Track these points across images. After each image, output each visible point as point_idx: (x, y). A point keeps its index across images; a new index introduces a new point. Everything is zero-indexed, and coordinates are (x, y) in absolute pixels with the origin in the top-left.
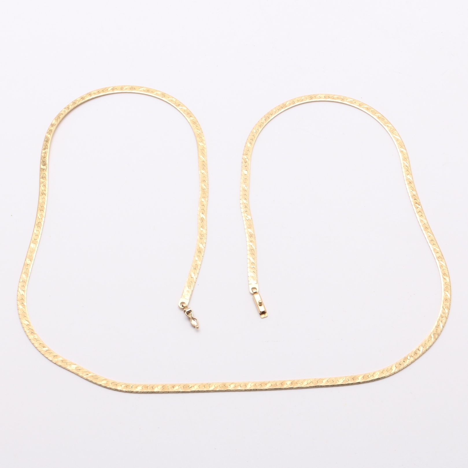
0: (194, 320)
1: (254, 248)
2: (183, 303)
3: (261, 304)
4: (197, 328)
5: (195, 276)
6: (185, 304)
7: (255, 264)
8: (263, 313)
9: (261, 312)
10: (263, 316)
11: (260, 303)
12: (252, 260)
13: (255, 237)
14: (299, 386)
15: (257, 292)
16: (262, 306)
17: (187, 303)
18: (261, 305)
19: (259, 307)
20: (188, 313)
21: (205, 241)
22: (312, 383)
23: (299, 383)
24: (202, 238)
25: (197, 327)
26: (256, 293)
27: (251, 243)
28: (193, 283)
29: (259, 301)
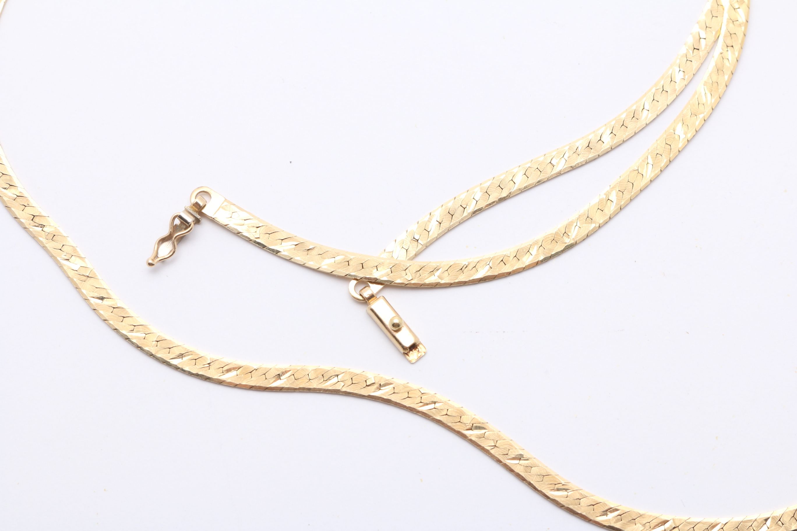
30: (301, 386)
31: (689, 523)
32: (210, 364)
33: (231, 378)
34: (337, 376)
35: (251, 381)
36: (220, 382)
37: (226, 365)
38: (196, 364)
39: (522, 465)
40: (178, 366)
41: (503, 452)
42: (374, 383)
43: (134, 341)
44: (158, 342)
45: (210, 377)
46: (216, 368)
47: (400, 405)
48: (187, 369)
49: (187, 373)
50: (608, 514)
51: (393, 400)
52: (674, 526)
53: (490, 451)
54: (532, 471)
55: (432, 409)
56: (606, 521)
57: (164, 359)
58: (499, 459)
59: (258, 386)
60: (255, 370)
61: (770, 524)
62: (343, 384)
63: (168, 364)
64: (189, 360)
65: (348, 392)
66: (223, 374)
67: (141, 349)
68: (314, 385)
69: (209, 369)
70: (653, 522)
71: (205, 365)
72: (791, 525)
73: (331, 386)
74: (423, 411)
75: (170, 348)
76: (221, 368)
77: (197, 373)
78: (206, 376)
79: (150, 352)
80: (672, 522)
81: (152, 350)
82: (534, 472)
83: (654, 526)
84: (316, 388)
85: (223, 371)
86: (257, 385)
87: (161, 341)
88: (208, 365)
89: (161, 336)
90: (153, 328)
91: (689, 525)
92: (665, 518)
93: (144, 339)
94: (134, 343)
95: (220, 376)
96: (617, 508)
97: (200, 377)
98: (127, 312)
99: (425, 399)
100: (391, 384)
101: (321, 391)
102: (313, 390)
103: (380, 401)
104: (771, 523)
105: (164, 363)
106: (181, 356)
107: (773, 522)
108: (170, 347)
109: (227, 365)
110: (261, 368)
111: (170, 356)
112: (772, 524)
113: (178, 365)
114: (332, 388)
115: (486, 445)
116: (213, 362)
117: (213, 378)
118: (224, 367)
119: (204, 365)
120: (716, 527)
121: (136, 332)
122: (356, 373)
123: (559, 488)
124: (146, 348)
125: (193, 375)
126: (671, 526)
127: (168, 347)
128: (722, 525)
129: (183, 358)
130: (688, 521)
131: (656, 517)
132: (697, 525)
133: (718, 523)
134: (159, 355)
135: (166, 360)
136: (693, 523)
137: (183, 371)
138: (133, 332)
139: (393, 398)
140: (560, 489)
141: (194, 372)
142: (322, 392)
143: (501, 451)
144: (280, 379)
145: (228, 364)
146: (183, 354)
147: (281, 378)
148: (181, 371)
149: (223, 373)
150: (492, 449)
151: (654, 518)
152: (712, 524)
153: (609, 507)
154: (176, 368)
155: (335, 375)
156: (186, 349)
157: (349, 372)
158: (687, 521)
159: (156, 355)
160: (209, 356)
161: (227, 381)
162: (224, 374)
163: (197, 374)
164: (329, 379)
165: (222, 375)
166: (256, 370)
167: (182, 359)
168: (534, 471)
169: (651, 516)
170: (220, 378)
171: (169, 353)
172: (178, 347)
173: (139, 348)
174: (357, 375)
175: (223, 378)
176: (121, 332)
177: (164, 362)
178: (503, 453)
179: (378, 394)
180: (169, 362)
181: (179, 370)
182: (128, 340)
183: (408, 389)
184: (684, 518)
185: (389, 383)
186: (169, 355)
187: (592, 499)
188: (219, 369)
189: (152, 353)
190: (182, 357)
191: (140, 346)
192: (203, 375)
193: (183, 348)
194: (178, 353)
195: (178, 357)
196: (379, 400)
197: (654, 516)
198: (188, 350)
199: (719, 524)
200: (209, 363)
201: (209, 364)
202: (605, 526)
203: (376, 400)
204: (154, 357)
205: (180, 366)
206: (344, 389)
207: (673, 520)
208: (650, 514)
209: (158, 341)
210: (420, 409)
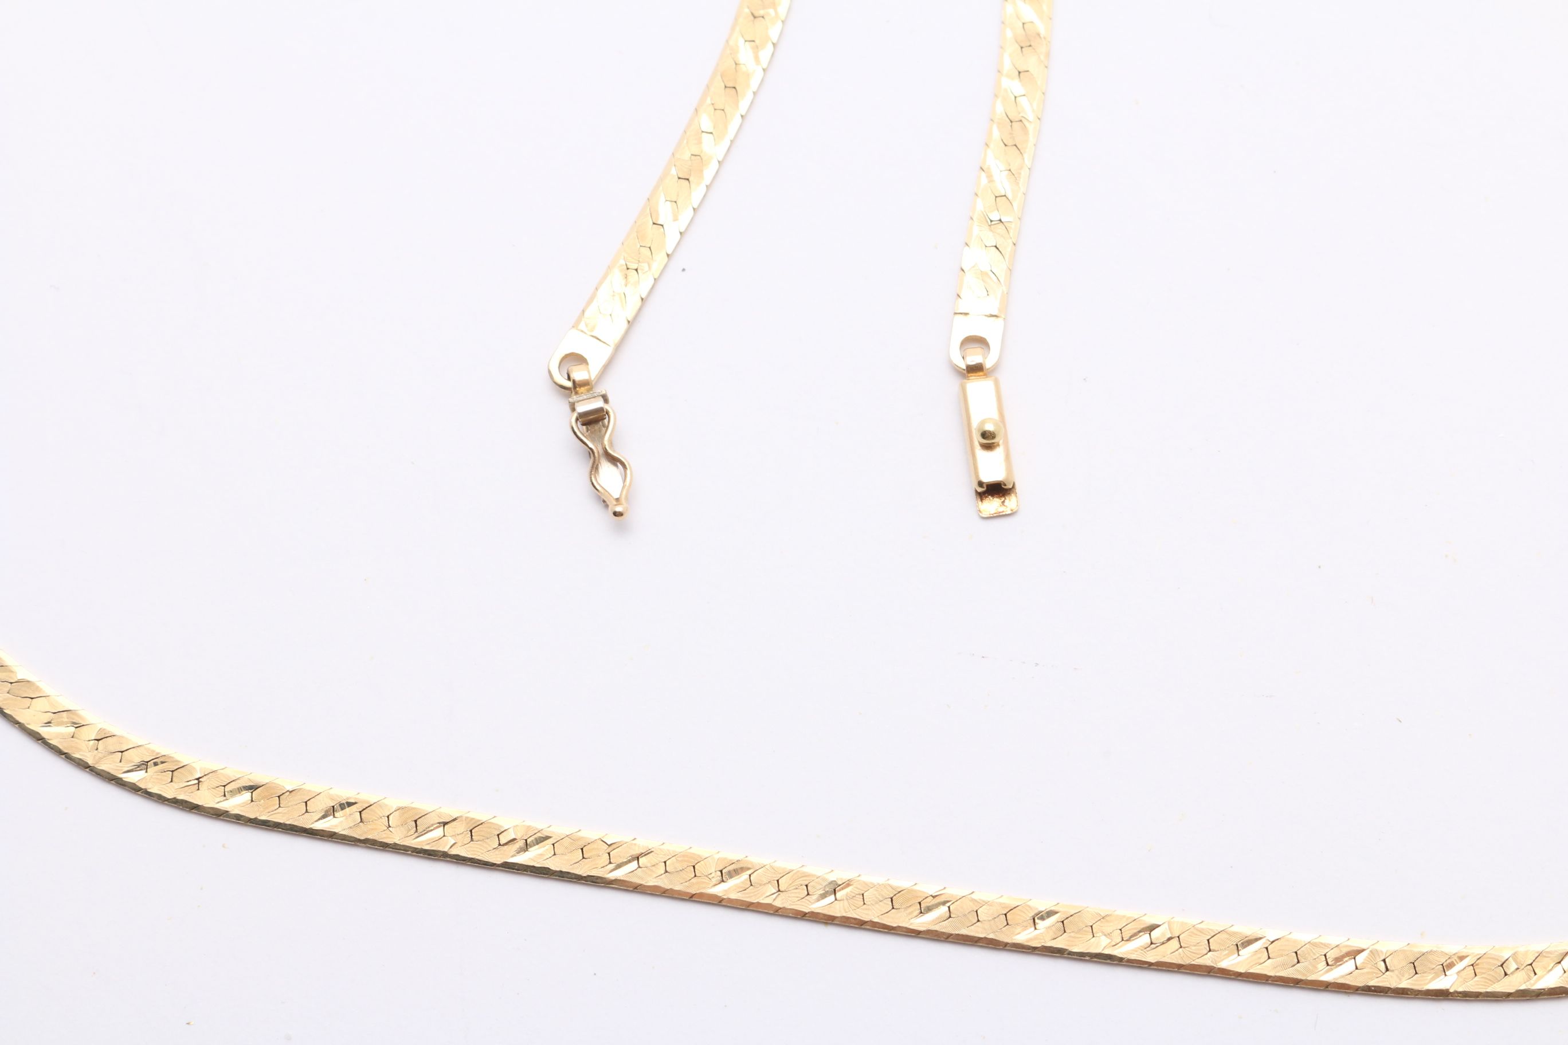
0: (616, 466)
1: (1031, 116)
2: (576, 359)
3: (988, 440)
4: (615, 514)
5: (676, 219)
6: (583, 366)
7: (1015, 204)
8: (996, 490)
9: (981, 484)
10: (992, 505)
11: (985, 435)
12: (1003, 184)
13: (1048, 55)
14: (1100, 945)
15: (988, 364)
16: (998, 453)
17: (597, 357)
18: (988, 447)
19: (981, 454)
20: (593, 420)
21: (774, 33)
22: (1174, 944)
23: (1108, 930)
24: (762, 12)
25: (618, 509)
26: (976, 369)
27: (1016, 82)
28: (660, 259)
29: (983, 422)
30: (370, 837)
31: (1201, 931)
32: (200, 780)
33: (239, 805)
34: (444, 826)
35: (279, 813)
36: (218, 815)
37: (231, 782)
38: (174, 779)
39: (843, 900)
40: (138, 786)
41: (797, 895)
42: (514, 840)
43: (53, 742)
44: (100, 742)
45: (200, 804)
46: (212, 786)
47: (570, 876)
48: (154, 790)
49: (155, 799)
50: (1037, 924)
51: (553, 868)
52: (1169, 935)
53: (773, 904)
54: (868, 900)
55: (636, 869)
56: (1035, 938)
57: (112, 773)
58: (796, 910)
59: (290, 825)
60: (288, 793)
61: (1362, 961)
62: (453, 842)
63: (120, 782)
64: (160, 774)
65: (462, 856)
66: (225, 798)
67: (66, 757)
68: (396, 837)
69: (198, 789)
70: (1127, 929)
71: (190, 781)
72: (1403, 976)
73: (428, 844)
74: (619, 878)
75: (122, 752)
76: (221, 787)
77: (175, 798)
78: (191, 803)
79: (83, 761)
80: (1166, 928)
81: (87, 757)
82: (870, 900)
83: (1130, 935)
84: (401, 845)
85: (225, 792)
86: (288, 822)
87: (104, 738)
88: (196, 782)
89: (104, 729)
90: (87, 715)
91: (1201, 934)
92: (1150, 920)
93: (73, 737)
94: (54, 745)
95: (218, 802)
96: (1053, 908)
97: (180, 806)
98: (38, 687)
99: (618, 856)
100: (547, 838)
101: (408, 851)
102: (393, 849)
103: (529, 873)
104: (1365, 960)
105: (112, 782)
106: (144, 765)
107: (1369, 958)
108: (123, 750)
109: (234, 781)
110: (301, 789)
111: (122, 767)
112: (1366, 962)
113: (137, 784)
114: (432, 847)
115: (765, 896)
116: (205, 775)
117: (204, 806)
118: (227, 784)
119: (188, 781)
120: (1254, 943)
121: (55, 725)
122: (479, 821)
123: (930, 905)
124: (77, 755)
125: (166, 802)
126: (1163, 934)
127: (119, 750)
128: (1268, 941)
129: (148, 770)
130: (1199, 926)
131: (1133, 919)
132: (1215, 935)
133: (1261, 936)
134: (103, 766)
135: (115, 774)
136: (1209, 933)
137: (148, 795)
138: (50, 726)
139: (554, 865)
140: (933, 905)
141: (169, 796)
142: (410, 852)
143: (793, 895)
144: (334, 817)
145: (236, 780)
146: (147, 762)
147: (336, 814)
148: (143, 794)
149: (225, 796)
150: (774, 900)
151: (1130, 920)
152: (1246, 937)
153: (1036, 911)
154: (134, 789)
155: (439, 823)
156: (153, 751)
157: (467, 818)
158: (1196, 926)
159: (96, 766)
160: (200, 765)
161: (231, 813)
162: (227, 799)
163: (174, 800)
164: (427, 831)
165: (222, 800)
166: (291, 792)
167: (146, 772)
168: (869, 898)
169: (1124, 916)
170: (217, 806)
171: (121, 761)
172: (138, 748)
173: (63, 756)
174: (482, 824)
175: (224, 805)
176: (28, 728)
177: (112, 780)
178: (797, 897)
179: (522, 859)
180: (121, 779)
181: (139, 793)
182: (42, 742)
183: (581, 844)
184: (1192, 920)
185: (543, 837)
186: (120, 764)
187: (1001, 904)
188: (217, 789)
189: (87, 763)
190: (146, 767)
191: (66, 751)
192: (186, 802)
193: (148, 750)
194: (137, 760)
195: (138, 769)
196: (527, 872)
197: (1128, 918)
198: (158, 753)
199: (1260, 938)
200: (197, 777)
201: (198, 779)
202: (1035, 948)
203: (519, 872)
204: (92, 770)
205: (142, 786)
206: (454, 852)
207: (1169, 923)
208: (1120, 912)
209: (98, 740)
210: (612, 876)
